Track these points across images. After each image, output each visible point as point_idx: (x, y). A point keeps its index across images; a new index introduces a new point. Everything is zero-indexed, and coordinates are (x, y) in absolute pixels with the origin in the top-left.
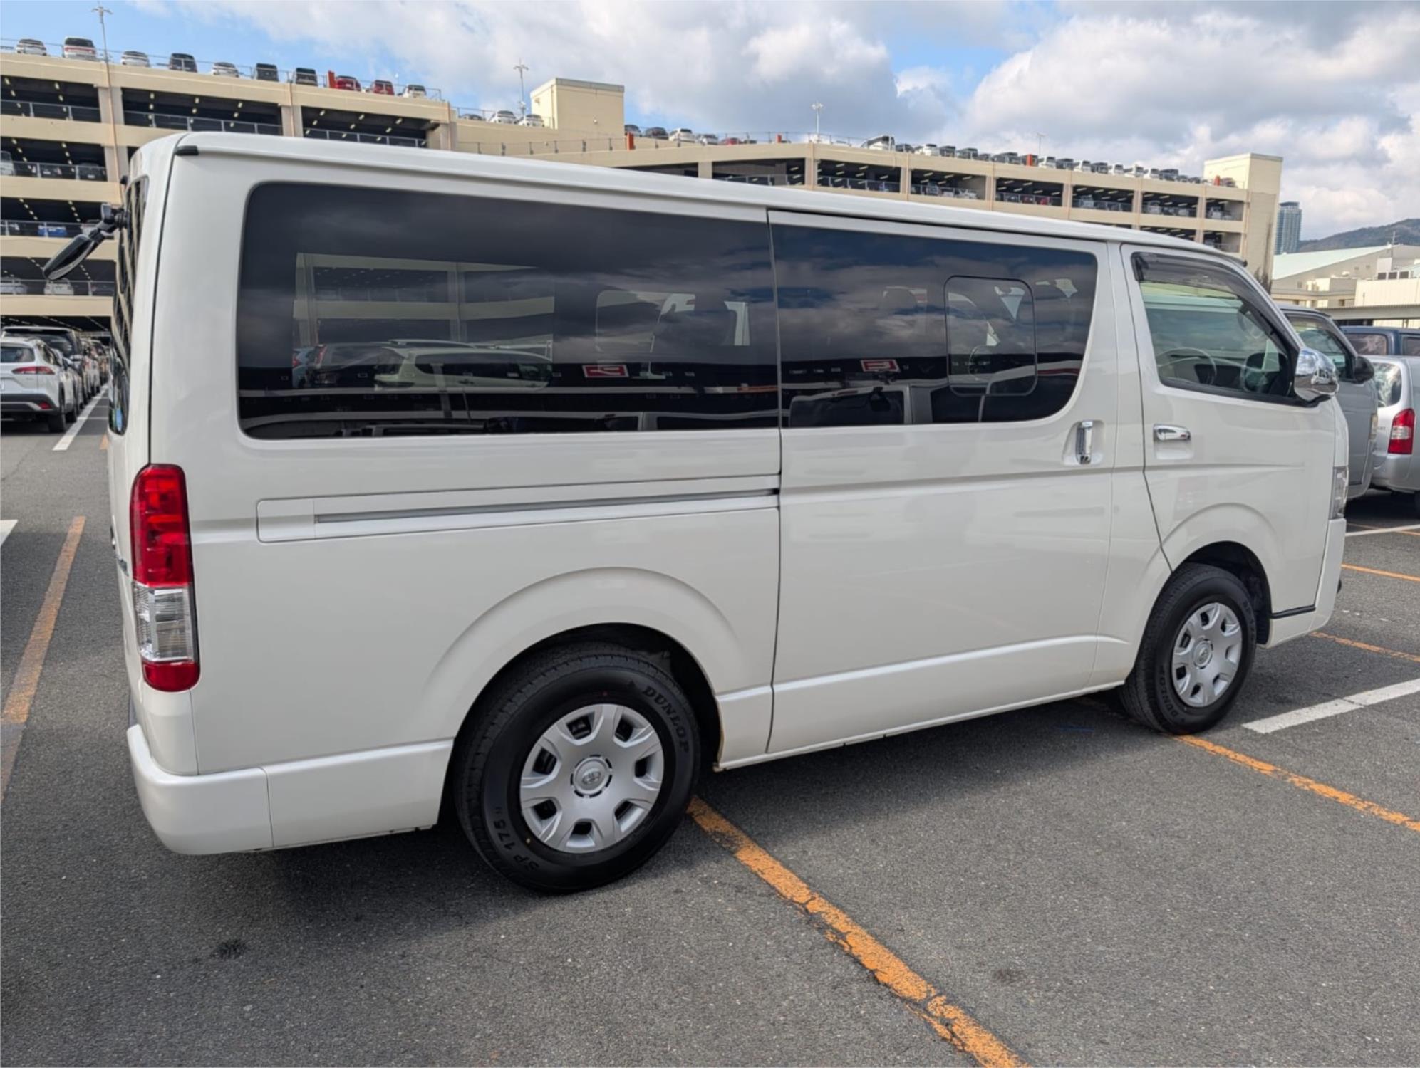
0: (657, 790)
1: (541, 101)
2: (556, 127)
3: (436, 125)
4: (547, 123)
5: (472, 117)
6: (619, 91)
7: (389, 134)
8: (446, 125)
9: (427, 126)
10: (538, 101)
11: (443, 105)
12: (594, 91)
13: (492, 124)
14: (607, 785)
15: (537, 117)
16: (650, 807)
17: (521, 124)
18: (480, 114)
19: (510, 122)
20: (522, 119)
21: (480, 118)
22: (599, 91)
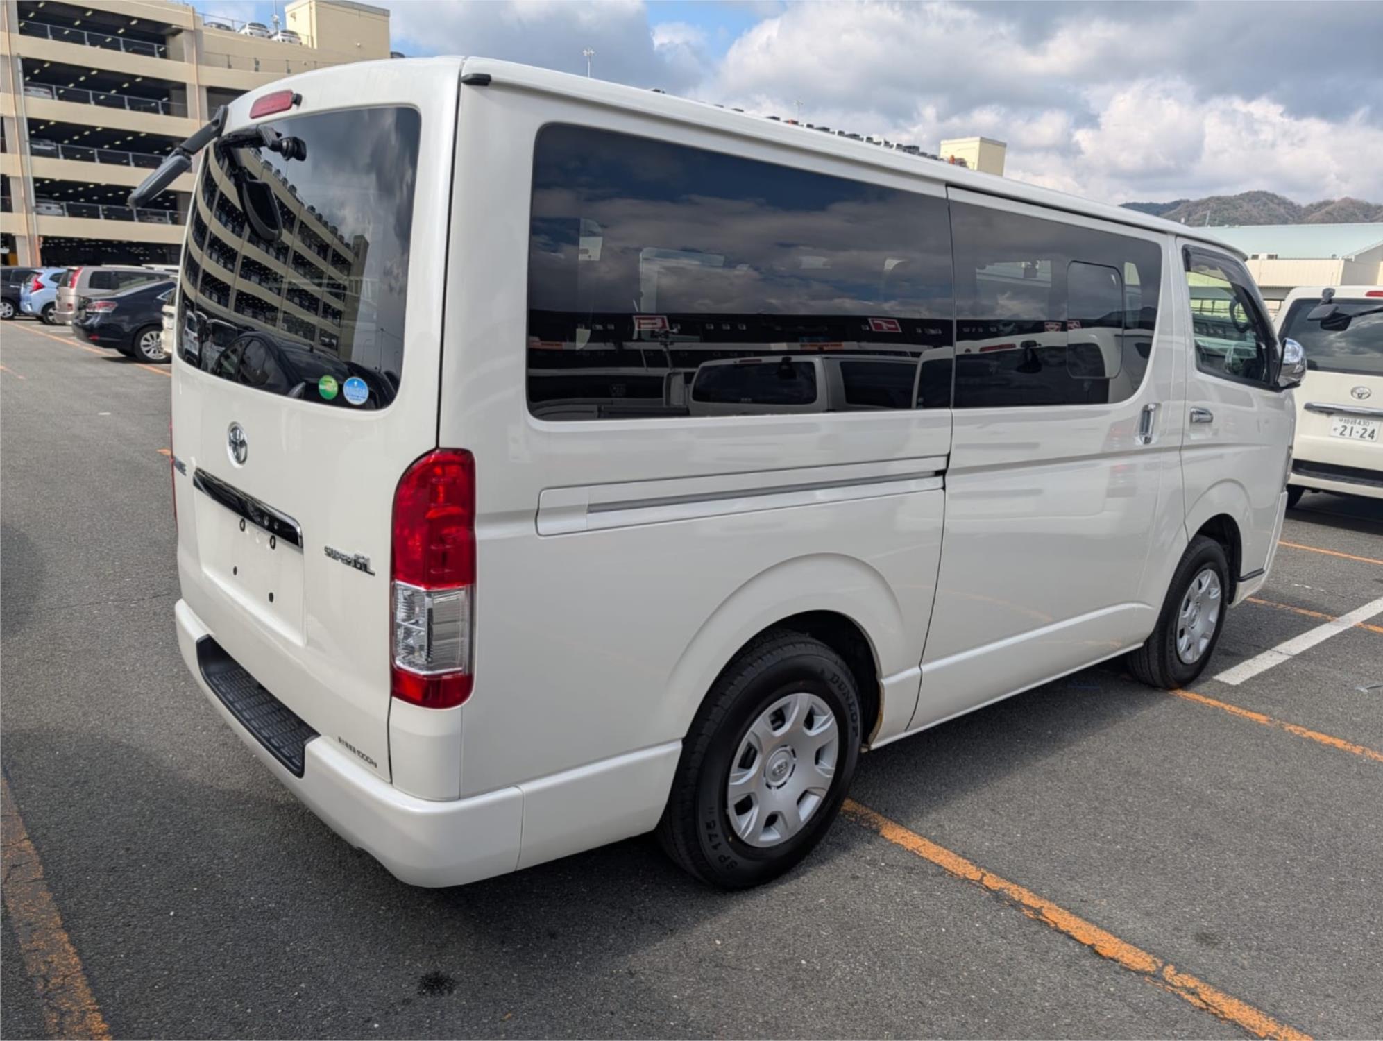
0: (830, 776)
1: (297, 16)
2: (315, 46)
3: (179, 31)
4: (304, 41)
5: (219, 26)
6: (384, 15)
7: (121, 35)
8: (191, 31)
9: (167, 31)
10: (293, 16)
11: (186, 9)
12: (357, 12)
13: (242, 36)
14: (790, 776)
15: (293, 33)
16: (824, 794)
17: (275, 38)
18: (228, 24)
19: (263, 36)
20: (276, 34)
21: (228, 28)
22: (362, 13)
